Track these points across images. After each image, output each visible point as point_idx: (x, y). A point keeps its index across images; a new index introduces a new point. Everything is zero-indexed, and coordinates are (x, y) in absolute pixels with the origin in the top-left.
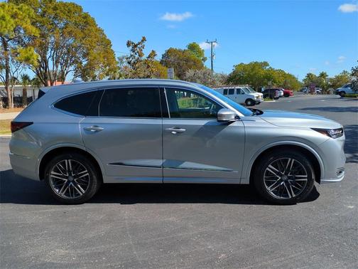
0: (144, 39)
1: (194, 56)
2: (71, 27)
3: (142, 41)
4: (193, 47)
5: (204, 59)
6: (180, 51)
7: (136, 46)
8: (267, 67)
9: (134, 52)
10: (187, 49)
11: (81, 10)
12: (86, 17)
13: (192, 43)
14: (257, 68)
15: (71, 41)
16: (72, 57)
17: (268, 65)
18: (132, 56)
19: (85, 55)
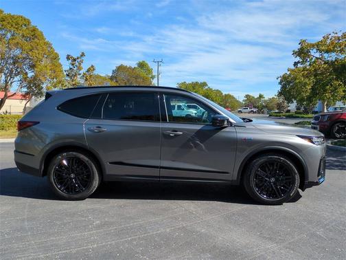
0: (83, 55)
1: (143, 73)
2: (19, 39)
3: (82, 56)
4: (142, 65)
5: (153, 77)
6: (130, 68)
7: (75, 60)
8: (206, 87)
9: (73, 65)
10: (136, 66)
11: (29, 22)
12: (34, 30)
13: (141, 61)
14: (197, 87)
15: (17, 52)
16: (18, 68)
17: (207, 85)
18: (71, 69)
19: (32, 67)
